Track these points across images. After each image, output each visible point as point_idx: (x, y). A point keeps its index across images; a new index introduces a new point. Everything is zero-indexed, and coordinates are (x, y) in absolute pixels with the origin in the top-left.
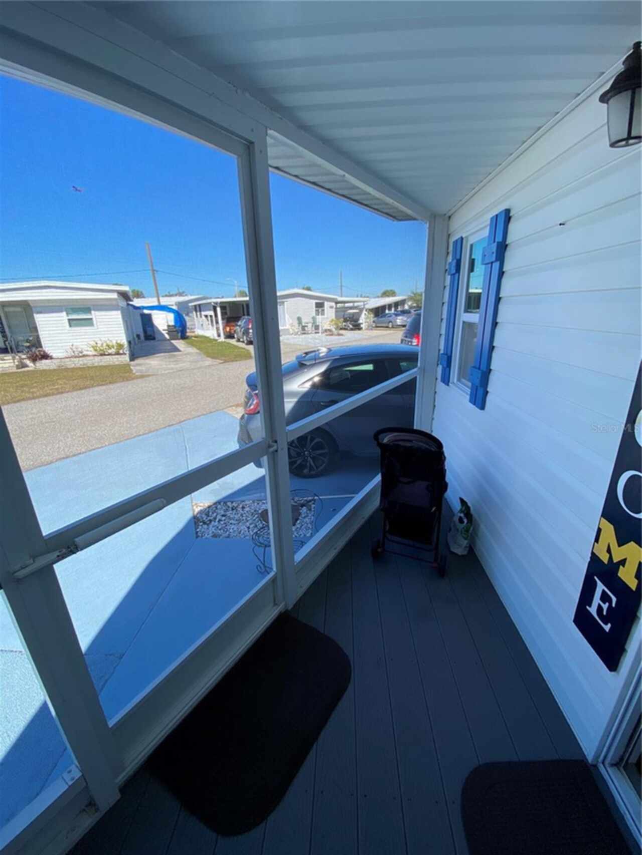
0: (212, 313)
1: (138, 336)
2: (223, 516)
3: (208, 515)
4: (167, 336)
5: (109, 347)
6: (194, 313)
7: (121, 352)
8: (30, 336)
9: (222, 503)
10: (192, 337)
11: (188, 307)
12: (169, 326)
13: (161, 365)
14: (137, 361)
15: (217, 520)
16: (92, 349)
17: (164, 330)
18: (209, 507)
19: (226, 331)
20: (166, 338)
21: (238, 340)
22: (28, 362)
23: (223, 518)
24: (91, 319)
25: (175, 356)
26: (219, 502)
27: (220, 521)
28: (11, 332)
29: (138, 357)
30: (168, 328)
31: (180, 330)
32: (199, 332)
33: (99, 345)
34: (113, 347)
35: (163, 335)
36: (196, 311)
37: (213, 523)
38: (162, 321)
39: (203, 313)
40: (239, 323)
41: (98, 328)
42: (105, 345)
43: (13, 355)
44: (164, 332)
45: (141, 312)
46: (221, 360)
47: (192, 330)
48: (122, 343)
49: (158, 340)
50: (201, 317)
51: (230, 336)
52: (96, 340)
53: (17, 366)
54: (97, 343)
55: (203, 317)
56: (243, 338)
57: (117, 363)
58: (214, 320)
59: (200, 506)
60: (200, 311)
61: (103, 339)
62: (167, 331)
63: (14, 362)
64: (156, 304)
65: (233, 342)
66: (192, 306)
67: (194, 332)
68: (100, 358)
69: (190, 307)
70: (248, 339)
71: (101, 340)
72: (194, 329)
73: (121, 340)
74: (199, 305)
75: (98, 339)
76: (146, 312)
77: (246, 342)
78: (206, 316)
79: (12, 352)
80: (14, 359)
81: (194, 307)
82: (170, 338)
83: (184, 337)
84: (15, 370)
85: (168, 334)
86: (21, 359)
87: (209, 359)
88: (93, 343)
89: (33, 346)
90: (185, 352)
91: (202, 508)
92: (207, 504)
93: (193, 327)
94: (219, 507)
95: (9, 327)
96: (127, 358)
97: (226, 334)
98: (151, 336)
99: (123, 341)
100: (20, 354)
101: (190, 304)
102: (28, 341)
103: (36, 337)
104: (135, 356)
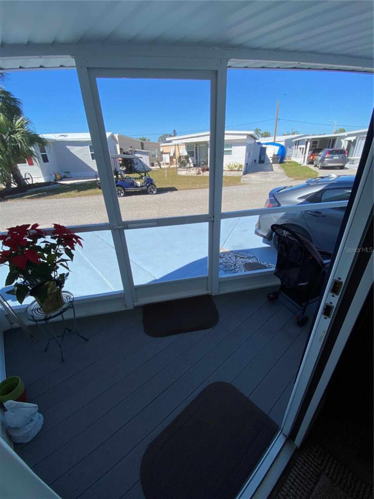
0: (304, 146)
1: (255, 161)
2: (230, 257)
3: (224, 255)
4: (271, 161)
5: (236, 167)
6: (294, 146)
7: (240, 169)
8: (204, 159)
9: (233, 253)
10: (286, 162)
11: (291, 143)
12: (274, 155)
13: (257, 179)
14: (246, 176)
15: (226, 258)
16: (227, 167)
17: (270, 157)
18: (227, 252)
19: (310, 159)
20: (270, 162)
21: (316, 166)
22: (201, 172)
23: (229, 258)
24: (231, 151)
25: (268, 174)
26: (232, 252)
27: (227, 259)
28: (199, 157)
29: (248, 173)
30: (273, 156)
31: (281, 158)
32: (293, 159)
33: (231, 165)
34: (237, 166)
35: (269, 160)
36: (296, 145)
37: (223, 259)
38: (271, 152)
39: (299, 146)
40: (320, 154)
41: (233, 156)
42: (234, 165)
43: (197, 168)
44: (270, 159)
45: (261, 146)
46: (294, 178)
47: (290, 158)
48: (242, 165)
49: (266, 164)
50: (297, 149)
51: (311, 162)
52: (230, 162)
53: (197, 173)
54: (230, 164)
55: (299, 149)
56: (319, 165)
57: (236, 176)
58: (303, 151)
59: (224, 250)
60: (298, 145)
61: (234, 162)
62: (272, 158)
63: (196, 172)
64: (272, 141)
65: (311, 167)
66: (294, 142)
67: (290, 159)
68: (230, 172)
69: (293, 142)
70: (322, 165)
71: (233, 163)
72: (290, 157)
73: (242, 163)
74: (299, 141)
75: (231, 162)
76: (264, 146)
77: (319, 167)
78: (300, 148)
79: (197, 167)
80: (197, 170)
81: (295, 142)
82: (273, 162)
83: (281, 162)
84: (195, 175)
85: (272, 160)
86: (200, 170)
87: (287, 177)
88: (228, 164)
89: (205, 164)
90: (276, 172)
91: (224, 251)
92: (227, 251)
93: (291, 155)
94: (231, 253)
95: (199, 155)
96: (242, 173)
97: (309, 160)
98: (262, 161)
99: (243, 163)
100: (199, 168)
101: (293, 141)
102: (204, 162)
103: (207, 160)
104: (248, 172)
